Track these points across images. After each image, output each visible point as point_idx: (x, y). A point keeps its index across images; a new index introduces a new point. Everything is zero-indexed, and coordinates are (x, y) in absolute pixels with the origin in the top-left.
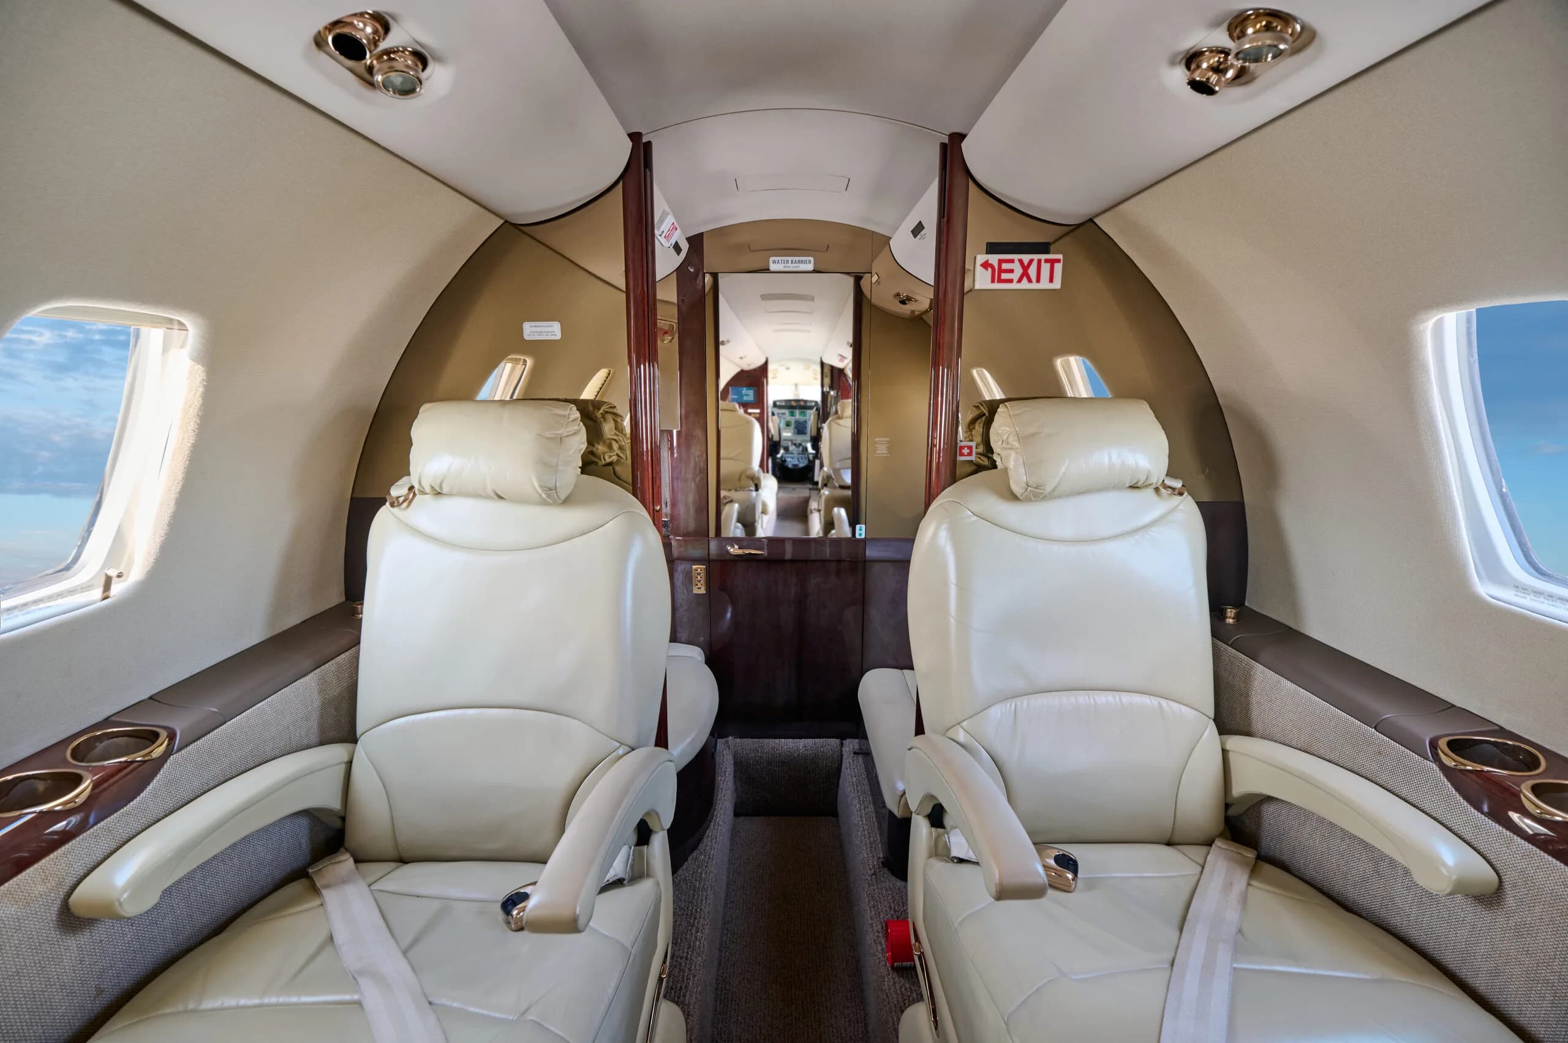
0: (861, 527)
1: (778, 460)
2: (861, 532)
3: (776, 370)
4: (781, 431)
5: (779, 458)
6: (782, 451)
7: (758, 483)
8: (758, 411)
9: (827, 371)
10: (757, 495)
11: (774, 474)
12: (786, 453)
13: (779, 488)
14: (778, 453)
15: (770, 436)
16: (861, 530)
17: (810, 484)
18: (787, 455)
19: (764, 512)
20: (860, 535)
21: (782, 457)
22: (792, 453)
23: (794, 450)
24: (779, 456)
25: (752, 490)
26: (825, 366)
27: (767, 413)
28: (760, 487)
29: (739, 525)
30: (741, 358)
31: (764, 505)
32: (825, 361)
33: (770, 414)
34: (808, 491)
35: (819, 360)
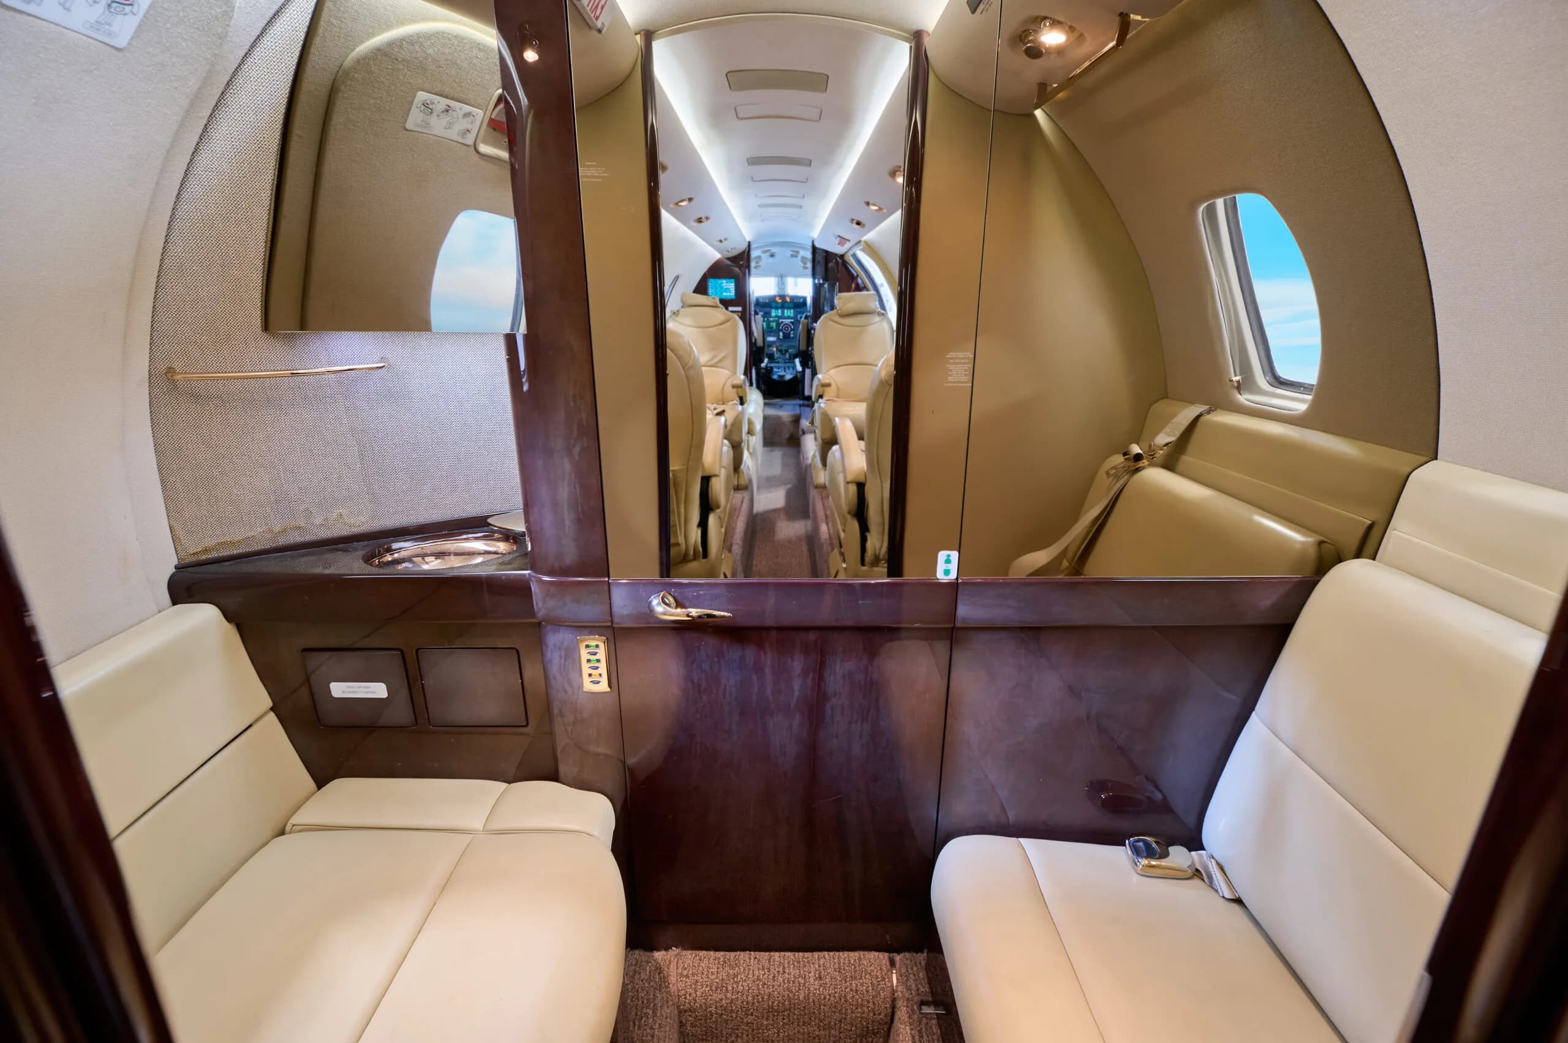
0: (949, 556)
1: (763, 371)
2: (949, 566)
3: (759, 257)
4: (765, 335)
5: (763, 368)
6: (766, 360)
7: (744, 396)
8: (740, 309)
9: (819, 258)
10: (743, 409)
11: (758, 387)
12: (771, 363)
13: (765, 404)
14: (762, 361)
15: (753, 341)
16: (948, 561)
17: (800, 400)
18: (772, 365)
19: (750, 432)
20: (947, 572)
21: (766, 366)
22: (778, 362)
23: (780, 358)
24: (763, 365)
25: (736, 404)
26: (817, 251)
27: (750, 314)
28: (746, 401)
29: (726, 442)
30: (721, 241)
31: (750, 423)
32: (817, 245)
33: (753, 313)
34: (798, 408)
35: (811, 244)
